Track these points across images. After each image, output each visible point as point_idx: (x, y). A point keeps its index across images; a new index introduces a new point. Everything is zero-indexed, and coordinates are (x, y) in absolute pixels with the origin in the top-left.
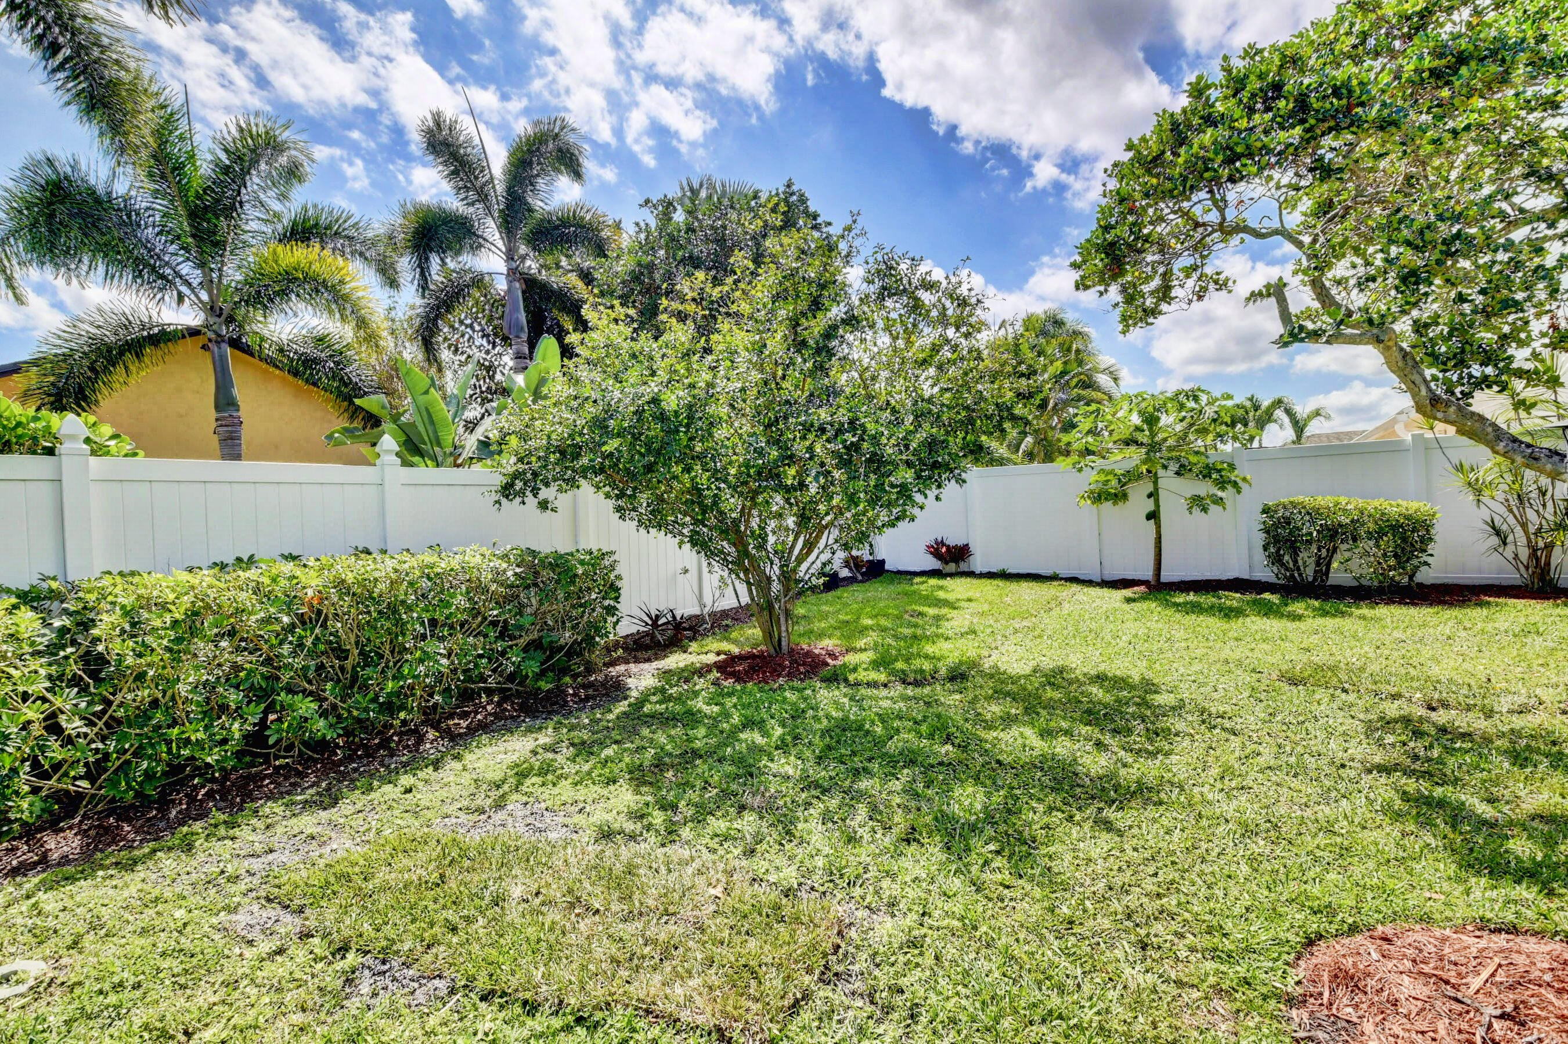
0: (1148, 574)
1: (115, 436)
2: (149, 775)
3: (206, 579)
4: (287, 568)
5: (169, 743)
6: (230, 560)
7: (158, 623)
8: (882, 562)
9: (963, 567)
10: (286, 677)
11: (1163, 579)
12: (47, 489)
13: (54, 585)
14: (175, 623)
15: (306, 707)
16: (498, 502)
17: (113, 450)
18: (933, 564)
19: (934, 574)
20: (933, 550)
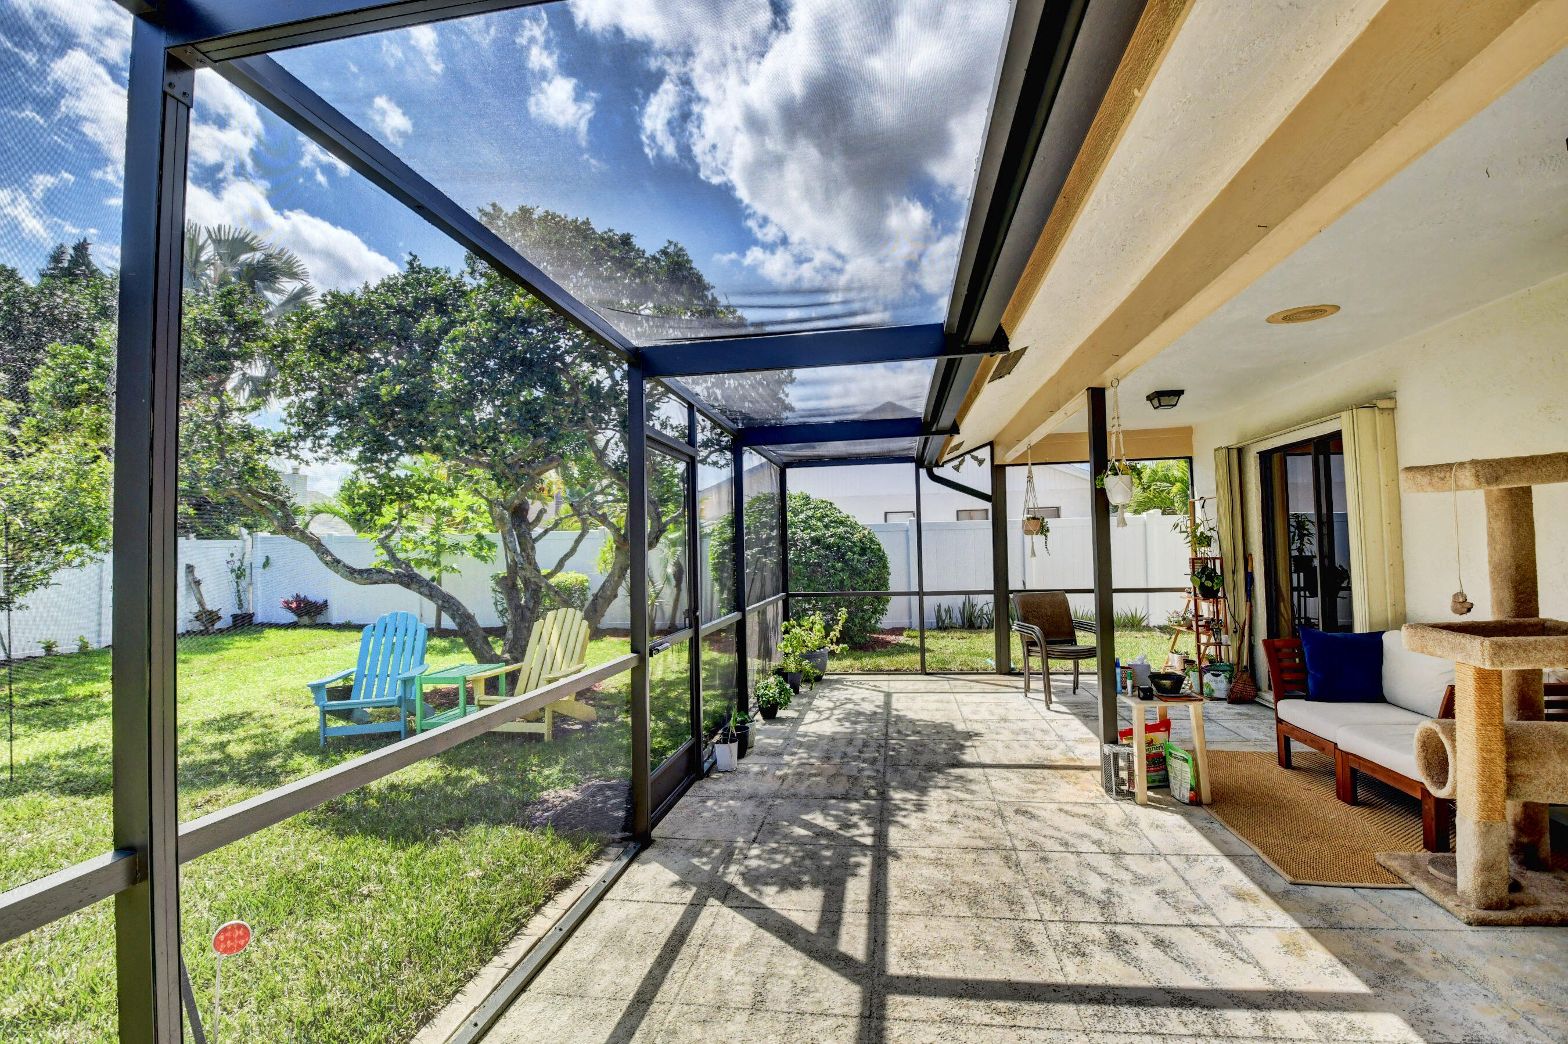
8: (252, 615)
18: (292, 618)
19: (293, 626)
20: (287, 605)
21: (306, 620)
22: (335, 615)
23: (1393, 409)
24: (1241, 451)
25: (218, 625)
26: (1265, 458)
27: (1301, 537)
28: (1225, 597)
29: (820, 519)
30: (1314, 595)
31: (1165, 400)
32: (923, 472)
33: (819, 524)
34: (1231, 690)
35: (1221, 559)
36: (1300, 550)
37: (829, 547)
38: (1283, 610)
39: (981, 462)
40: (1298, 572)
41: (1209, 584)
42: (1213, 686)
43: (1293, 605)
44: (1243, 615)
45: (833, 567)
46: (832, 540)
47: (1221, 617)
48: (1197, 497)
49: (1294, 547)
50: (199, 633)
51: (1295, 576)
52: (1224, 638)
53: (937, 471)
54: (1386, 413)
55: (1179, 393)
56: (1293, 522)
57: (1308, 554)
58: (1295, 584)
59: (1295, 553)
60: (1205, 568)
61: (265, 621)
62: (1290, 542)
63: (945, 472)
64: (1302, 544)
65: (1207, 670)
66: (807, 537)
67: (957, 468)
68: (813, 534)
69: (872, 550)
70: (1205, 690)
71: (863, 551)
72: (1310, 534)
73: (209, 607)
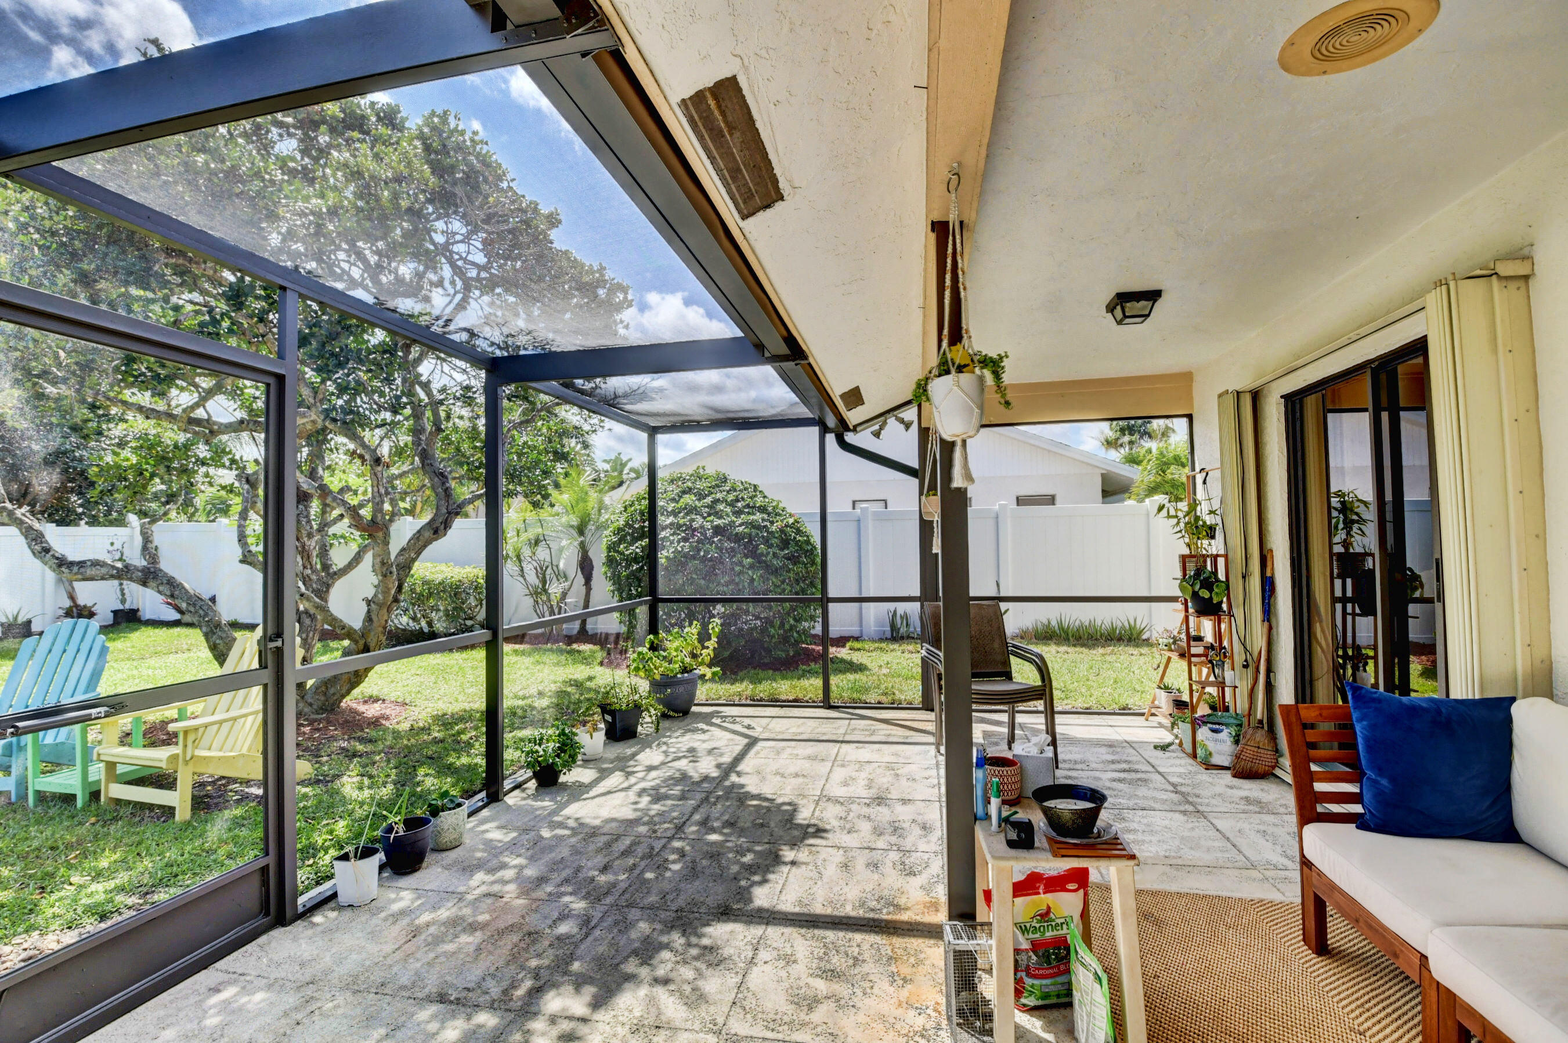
23: (1526, 278)
24: (1256, 396)
26: (1293, 402)
27: (1348, 525)
28: (1231, 615)
29: (732, 504)
30: (1369, 610)
31: (1132, 307)
32: (830, 438)
33: (728, 509)
34: (1238, 757)
35: (1226, 556)
36: (1346, 544)
37: (738, 538)
38: (1319, 634)
39: (908, 426)
40: (1343, 576)
41: (1205, 594)
42: (1211, 746)
43: (1334, 625)
44: (1259, 642)
45: (740, 563)
46: (741, 529)
47: (1225, 643)
48: (1198, 469)
49: (1336, 539)
51: (1338, 583)
52: (1229, 675)
53: (850, 438)
54: (1513, 285)
55: (1154, 296)
56: (1335, 501)
57: (1358, 549)
58: (1338, 593)
59: (1338, 549)
60: (1199, 572)
61: (150, 618)
62: (1331, 531)
63: (861, 439)
64: (1348, 534)
65: (1204, 721)
66: (708, 525)
67: (877, 434)
68: (718, 522)
69: (797, 543)
70: (1199, 751)
71: (785, 543)
72: (1361, 521)
73: (81, 602)
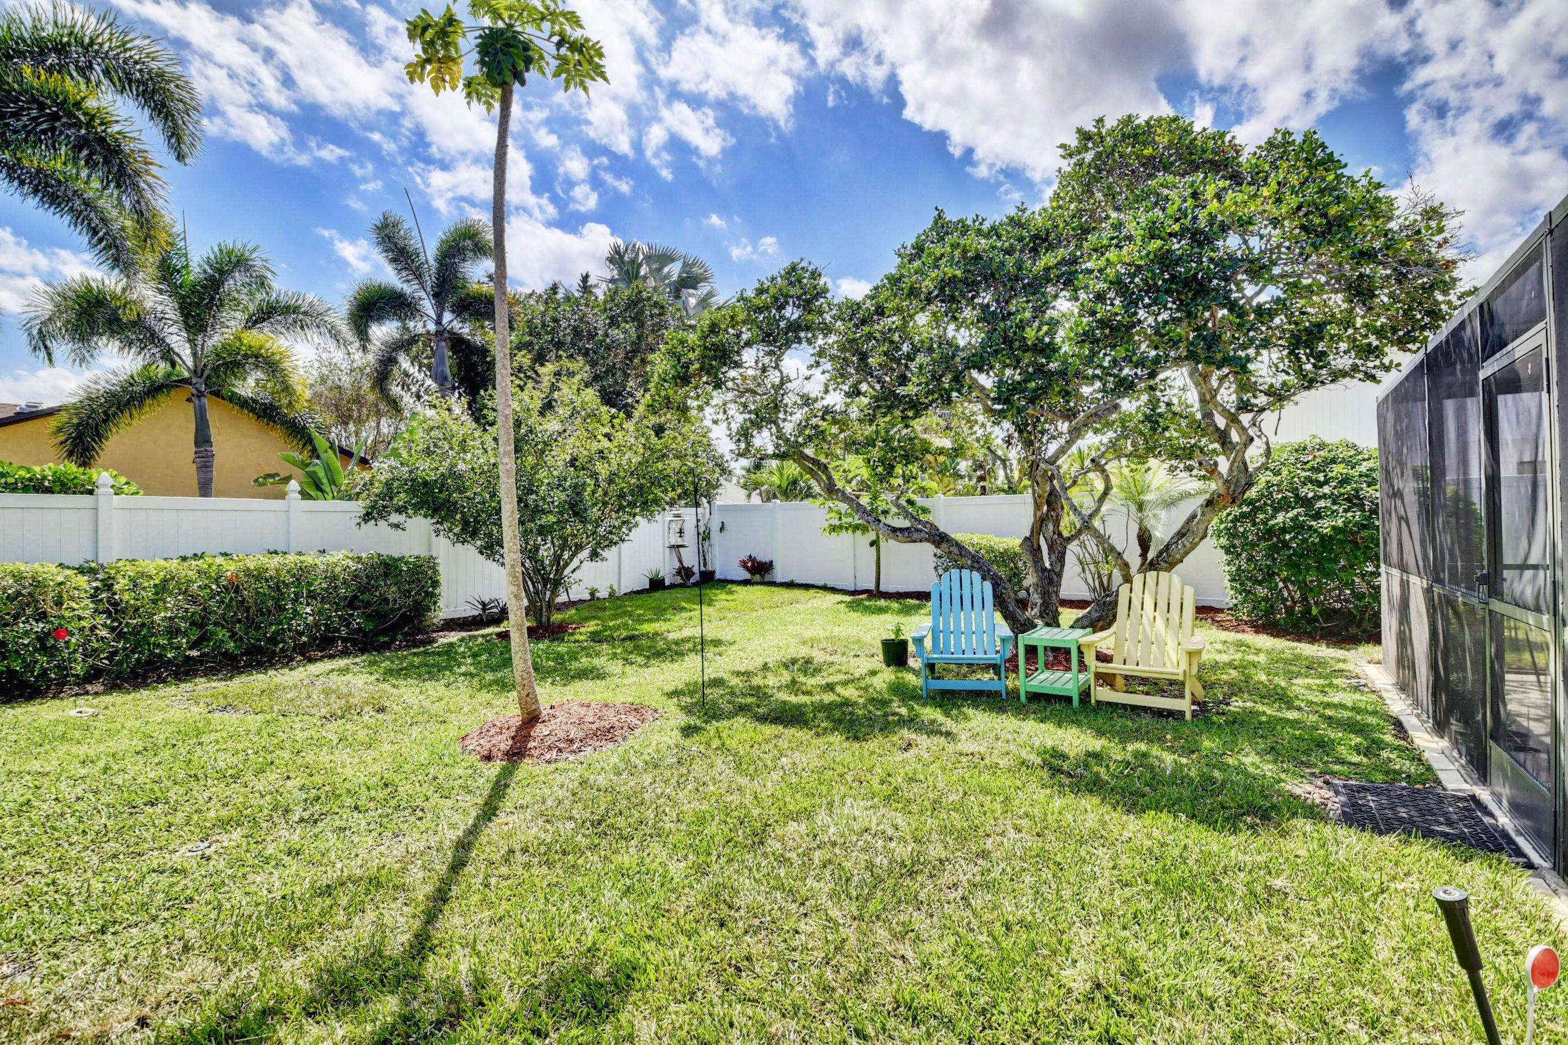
0: (872, 586)
1: (127, 483)
2: (138, 660)
3: (174, 565)
4: (220, 560)
5: (149, 644)
6: (189, 554)
7: (146, 584)
8: (713, 573)
9: (767, 578)
10: (213, 618)
11: (882, 588)
12: (90, 514)
13: (93, 565)
14: (155, 586)
15: (222, 634)
16: (359, 524)
17: (126, 491)
18: (746, 575)
19: (746, 583)
20: (744, 564)
21: (757, 578)
22: (780, 574)
25: (692, 580)
50: (680, 586)
61: (722, 577)
73: (686, 565)
